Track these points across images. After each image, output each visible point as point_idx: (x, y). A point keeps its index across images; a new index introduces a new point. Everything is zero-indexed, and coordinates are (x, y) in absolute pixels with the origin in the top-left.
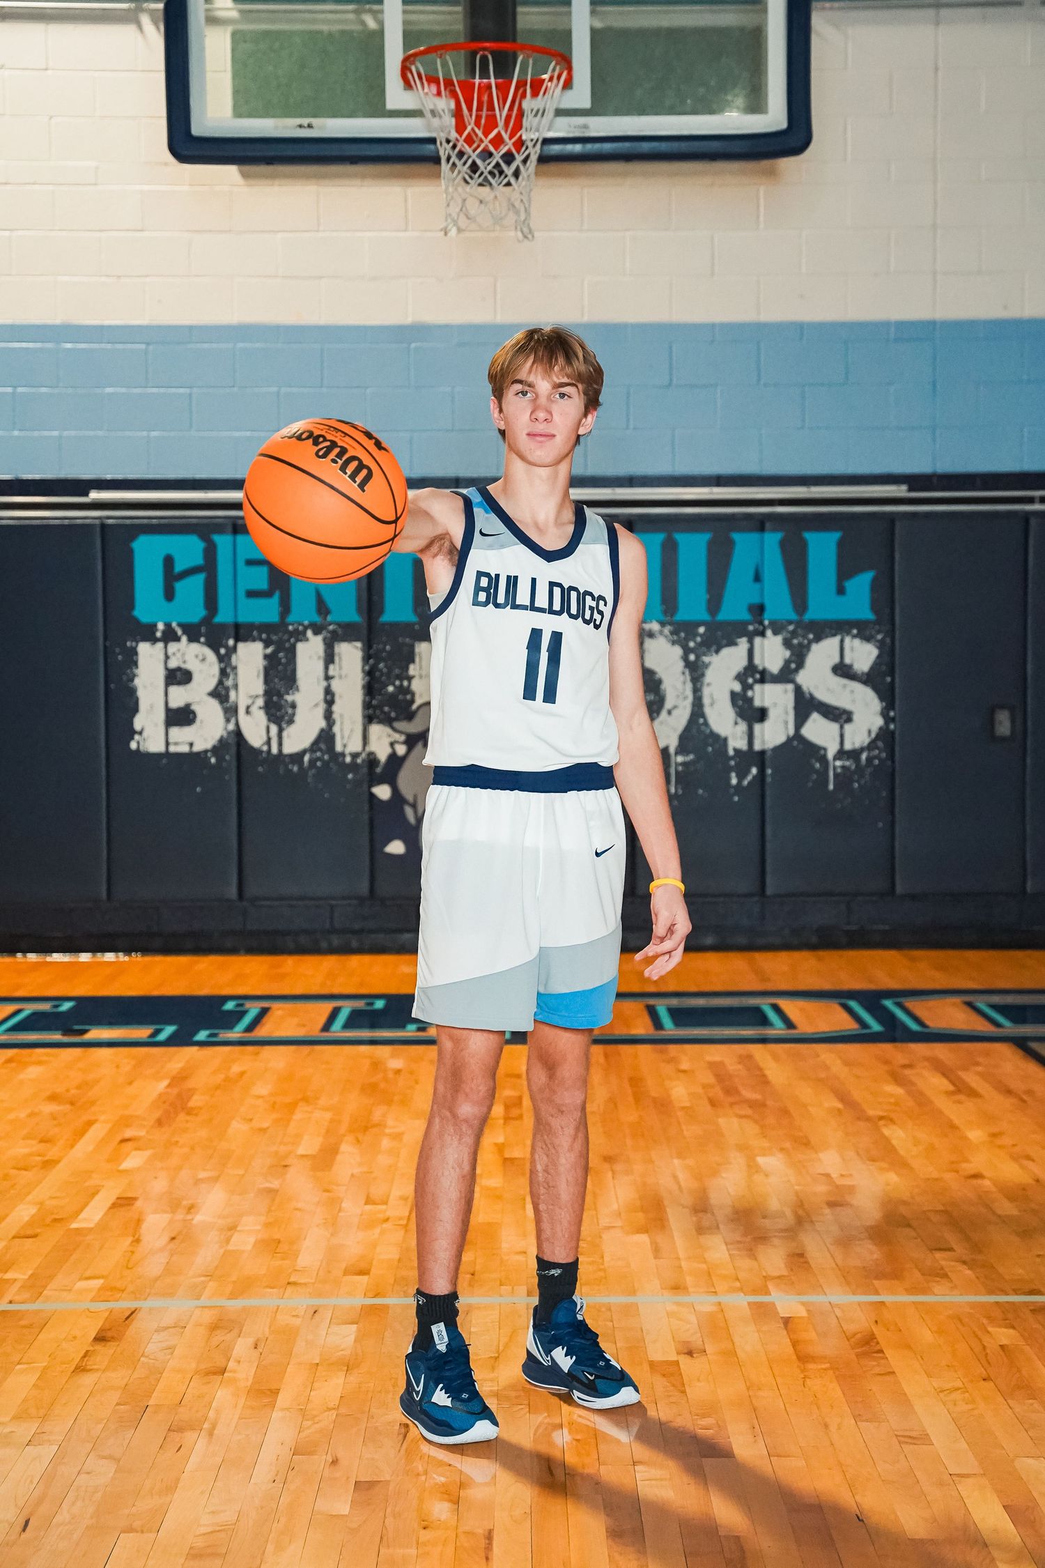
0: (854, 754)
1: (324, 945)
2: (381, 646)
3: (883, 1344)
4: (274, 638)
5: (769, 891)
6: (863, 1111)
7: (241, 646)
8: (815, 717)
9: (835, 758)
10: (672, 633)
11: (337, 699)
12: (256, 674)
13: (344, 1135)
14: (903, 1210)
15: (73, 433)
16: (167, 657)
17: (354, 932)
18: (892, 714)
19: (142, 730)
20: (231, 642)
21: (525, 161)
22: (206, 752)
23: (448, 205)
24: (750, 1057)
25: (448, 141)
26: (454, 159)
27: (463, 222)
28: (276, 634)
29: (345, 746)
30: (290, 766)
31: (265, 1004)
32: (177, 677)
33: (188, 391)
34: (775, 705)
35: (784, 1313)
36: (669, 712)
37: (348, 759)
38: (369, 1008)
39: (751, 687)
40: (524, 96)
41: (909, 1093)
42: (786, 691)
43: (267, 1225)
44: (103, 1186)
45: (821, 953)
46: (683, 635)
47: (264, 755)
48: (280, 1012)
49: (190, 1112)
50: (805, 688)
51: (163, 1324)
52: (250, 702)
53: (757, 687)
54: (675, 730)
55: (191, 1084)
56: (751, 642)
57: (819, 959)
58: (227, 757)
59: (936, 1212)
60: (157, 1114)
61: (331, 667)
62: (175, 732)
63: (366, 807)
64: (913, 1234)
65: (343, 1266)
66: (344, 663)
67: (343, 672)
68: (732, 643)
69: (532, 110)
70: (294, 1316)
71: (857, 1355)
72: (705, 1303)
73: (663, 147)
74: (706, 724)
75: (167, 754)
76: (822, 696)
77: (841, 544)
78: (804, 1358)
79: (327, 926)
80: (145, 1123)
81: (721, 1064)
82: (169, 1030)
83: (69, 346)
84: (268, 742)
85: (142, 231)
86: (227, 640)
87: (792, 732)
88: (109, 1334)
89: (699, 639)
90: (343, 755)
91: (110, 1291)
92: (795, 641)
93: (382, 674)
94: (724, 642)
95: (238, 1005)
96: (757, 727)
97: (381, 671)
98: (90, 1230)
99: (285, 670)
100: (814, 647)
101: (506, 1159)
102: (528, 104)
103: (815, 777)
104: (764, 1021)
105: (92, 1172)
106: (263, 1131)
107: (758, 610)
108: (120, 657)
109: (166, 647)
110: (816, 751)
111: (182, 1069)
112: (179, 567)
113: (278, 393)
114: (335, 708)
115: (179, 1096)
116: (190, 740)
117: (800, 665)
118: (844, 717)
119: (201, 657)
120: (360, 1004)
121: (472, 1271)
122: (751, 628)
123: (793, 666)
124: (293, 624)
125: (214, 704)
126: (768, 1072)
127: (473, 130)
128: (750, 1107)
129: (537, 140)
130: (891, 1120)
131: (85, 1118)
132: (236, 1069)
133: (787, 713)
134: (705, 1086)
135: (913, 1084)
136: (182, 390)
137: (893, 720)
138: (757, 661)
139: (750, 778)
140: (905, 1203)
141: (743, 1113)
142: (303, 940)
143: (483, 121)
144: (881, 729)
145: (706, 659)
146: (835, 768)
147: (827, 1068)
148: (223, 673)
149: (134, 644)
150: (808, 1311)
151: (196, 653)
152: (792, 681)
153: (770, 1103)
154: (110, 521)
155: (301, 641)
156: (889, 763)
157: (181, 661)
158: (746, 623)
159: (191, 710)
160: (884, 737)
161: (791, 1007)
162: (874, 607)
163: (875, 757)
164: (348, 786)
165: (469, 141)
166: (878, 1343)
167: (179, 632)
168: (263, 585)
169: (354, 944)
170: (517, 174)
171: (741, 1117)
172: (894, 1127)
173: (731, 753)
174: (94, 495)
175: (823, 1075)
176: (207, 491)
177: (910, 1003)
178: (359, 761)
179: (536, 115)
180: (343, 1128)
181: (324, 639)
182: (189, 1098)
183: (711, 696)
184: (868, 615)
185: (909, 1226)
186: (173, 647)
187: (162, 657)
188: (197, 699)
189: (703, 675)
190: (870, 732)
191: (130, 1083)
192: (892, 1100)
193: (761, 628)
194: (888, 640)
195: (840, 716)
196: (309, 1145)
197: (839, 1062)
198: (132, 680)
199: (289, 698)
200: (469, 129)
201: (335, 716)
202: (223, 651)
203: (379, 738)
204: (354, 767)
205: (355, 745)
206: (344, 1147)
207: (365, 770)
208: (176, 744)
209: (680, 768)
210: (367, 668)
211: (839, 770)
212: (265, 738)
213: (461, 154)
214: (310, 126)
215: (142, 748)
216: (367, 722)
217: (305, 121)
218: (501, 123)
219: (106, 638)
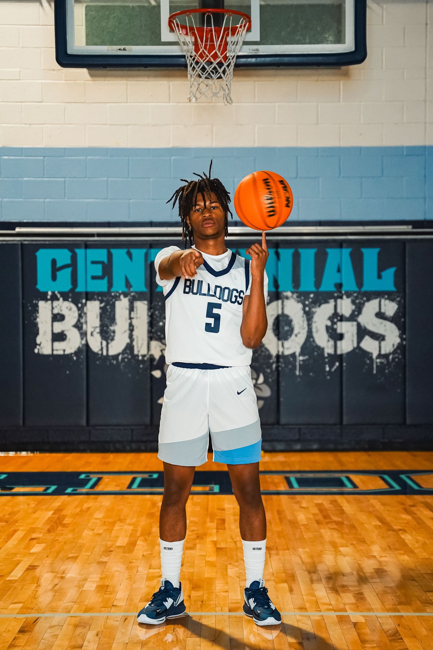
0: (386, 356)
1: (128, 448)
2: (156, 303)
3: (402, 636)
4: (105, 299)
5: (345, 422)
6: (391, 527)
7: (89, 303)
8: (367, 338)
9: (377, 358)
10: (298, 297)
11: (135, 328)
12: (96, 317)
13: (139, 537)
14: (411, 573)
15: (7, 200)
16: (53, 308)
17: (142, 442)
18: (404, 336)
19: (41, 343)
20: (84, 301)
21: (228, 66)
22: (71, 354)
23: (191, 87)
24: (336, 501)
25: (191, 57)
26: (194, 65)
27: (198, 95)
28: (106, 297)
29: (139, 351)
30: (112, 361)
31: (100, 476)
32: (58, 318)
33: (63, 179)
34: (347, 332)
35: (353, 620)
36: (296, 336)
37: (140, 358)
38: (150, 478)
39: (336, 323)
40: (228, 35)
41: (413, 518)
42: (353, 326)
43: (101, 579)
44: (22, 560)
45: (371, 453)
46: (303, 298)
47: (99, 356)
48: (107, 480)
49: (64, 526)
50: (362, 324)
51: (52, 624)
52: (93, 330)
53: (339, 323)
54: (299, 344)
55: (64, 513)
56: (336, 302)
57: (369, 456)
58: (82, 357)
59: (427, 574)
60: (48, 527)
61: (132, 313)
62: (57, 345)
63: (149, 381)
64: (416, 584)
65: (139, 597)
66: (139, 311)
67: (138, 316)
68: (326, 302)
69: (232, 42)
70: (115, 621)
71: (390, 640)
72: (315, 616)
73: (295, 60)
74: (314, 341)
75: (53, 355)
76: (370, 328)
77: (379, 254)
78: (363, 642)
79: (130, 438)
80: (42, 531)
81: (322, 504)
82: (53, 488)
83: (6, 157)
84: (102, 349)
85: (42, 102)
86: (82, 300)
87: (355, 345)
88: (26, 629)
89: (310, 300)
90: (138, 356)
91: (25, 609)
92: (357, 301)
93: (157, 317)
94: (323, 301)
95: (86, 476)
96: (339, 343)
97: (156, 315)
98: (16, 581)
99: (110, 314)
100: (367, 304)
101: (218, 548)
102: (229, 39)
103: (367, 367)
104: (342, 484)
105: (17, 554)
106: (100, 535)
107: (339, 286)
108: (30, 308)
109: (52, 303)
110: (367, 355)
111: (60, 506)
112: (59, 265)
113: (107, 181)
114: (134, 333)
115: (59, 518)
116: (64, 348)
117: (360, 312)
118: (381, 338)
119: (69, 308)
120: (146, 476)
121: (202, 601)
122: (336, 295)
123: (356, 313)
124: (114, 292)
125: (76, 331)
126: (344, 508)
127: (203, 50)
128: (336, 524)
129: (234, 56)
130: (405, 531)
131: (12, 529)
132: (86, 506)
133: (353, 336)
134: (314, 514)
135: (416, 514)
136: (60, 179)
137: (405, 339)
138: (339, 310)
139: (335, 367)
140: (412, 569)
141: (333, 527)
142: (118, 446)
143: (208, 47)
144: (399, 344)
145: (314, 310)
146: (376, 363)
147: (374, 506)
148: (80, 316)
149: (37, 302)
150: (365, 620)
151: (67, 306)
152: (356, 321)
153: (345, 522)
154: (26, 242)
155: (118, 300)
156: (403, 360)
157: (59, 309)
158: (333, 293)
159: (64, 334)
160: (401, 348)
161: (354, 478)
162: (396, 284)
163: (396, 357)
164: (140, 371)
165: (201, 56)
166: (400, 635)
167: (59, 296)
168: (100, 273)
169: (143, 448)
170: (224, 72)
171: (332, 529)
172: (407, 534)
173: (326, 355)
174: (18, 230)
175: (371, 509)
176: (73, 228)
177: (414, 477)
178: (146, 358)
179: (233, 45)
180: (138, 534)
181: (129, 300)
182: (63, 520)
183: (317, 327)
184: (392, 288)
185: (414, 580)
186: (55, 303)
187: (50, 308)
188: (67, 329)
189: (312, 317)
190: (393, 345)
191: (35, 512)
192: (405, 522)
193: (341, 295)
194: (403, 301)
195: (379, 337)
196: (122, 541)
197: (379, 503)
198: (36, 319)
199: (112, 328)
200: (201, 50)
201: (134, 337)
202: (80, 305)
203: (155, 348)
204: (143, 361)
205: (143, 351)
206: (139, 542)
207: (148, 363)
208: (57, 350)
209: (301, 363)
210: (150, 314)
211: (379, 364)
212: (100, 348)
213: (197, 63)
214: (124, 49)
215: (40, 352)
216: (149, 340)
217: (122, 47)
218: (217, 48)
219: (23, 299)
